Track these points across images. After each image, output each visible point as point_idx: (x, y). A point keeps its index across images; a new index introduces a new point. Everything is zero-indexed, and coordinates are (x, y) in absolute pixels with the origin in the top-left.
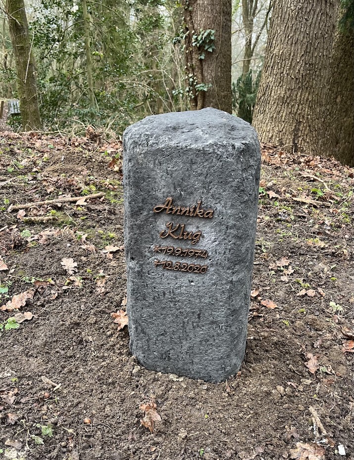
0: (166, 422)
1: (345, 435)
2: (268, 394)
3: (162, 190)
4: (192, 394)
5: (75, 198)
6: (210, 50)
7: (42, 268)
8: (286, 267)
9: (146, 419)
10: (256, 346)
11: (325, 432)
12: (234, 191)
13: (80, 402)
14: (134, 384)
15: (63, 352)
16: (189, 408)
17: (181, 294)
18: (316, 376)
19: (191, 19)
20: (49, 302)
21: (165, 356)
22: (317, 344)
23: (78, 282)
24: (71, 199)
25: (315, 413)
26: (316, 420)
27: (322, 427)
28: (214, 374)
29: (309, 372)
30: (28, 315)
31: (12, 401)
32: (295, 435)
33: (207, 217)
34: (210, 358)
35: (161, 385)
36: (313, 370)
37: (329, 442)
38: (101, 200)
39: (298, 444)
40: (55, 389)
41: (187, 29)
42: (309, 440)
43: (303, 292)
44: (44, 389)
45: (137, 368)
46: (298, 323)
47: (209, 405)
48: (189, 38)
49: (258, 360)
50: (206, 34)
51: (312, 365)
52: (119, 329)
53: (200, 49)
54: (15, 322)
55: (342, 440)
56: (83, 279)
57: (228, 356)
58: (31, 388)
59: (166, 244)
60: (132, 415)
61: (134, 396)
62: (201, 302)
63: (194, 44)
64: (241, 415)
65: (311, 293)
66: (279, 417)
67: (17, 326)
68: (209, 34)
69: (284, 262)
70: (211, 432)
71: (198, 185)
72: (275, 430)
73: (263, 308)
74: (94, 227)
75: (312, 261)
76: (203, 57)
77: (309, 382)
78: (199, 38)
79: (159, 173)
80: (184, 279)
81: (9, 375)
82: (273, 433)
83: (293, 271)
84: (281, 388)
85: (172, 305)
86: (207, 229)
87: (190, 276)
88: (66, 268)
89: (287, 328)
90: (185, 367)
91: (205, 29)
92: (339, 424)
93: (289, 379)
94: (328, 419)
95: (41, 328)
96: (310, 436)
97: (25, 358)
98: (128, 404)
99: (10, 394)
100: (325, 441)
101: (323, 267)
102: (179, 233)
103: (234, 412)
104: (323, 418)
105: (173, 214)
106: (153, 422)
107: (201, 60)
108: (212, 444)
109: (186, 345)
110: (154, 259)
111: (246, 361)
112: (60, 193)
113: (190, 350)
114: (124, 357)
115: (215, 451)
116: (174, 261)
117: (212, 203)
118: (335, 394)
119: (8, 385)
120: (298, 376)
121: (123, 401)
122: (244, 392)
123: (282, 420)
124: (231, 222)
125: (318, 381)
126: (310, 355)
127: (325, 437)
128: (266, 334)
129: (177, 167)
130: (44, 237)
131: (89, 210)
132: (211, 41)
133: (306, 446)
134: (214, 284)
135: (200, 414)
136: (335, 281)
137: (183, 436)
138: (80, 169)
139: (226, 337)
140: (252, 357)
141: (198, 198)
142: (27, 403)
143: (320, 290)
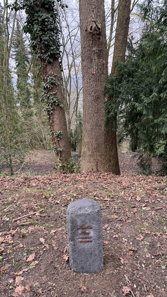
0: (88, 289)
1: (135, 281)
2: (113, 273)
3: (79, 223)
4: (92, 278)
5: (35, 213)
6: (61, 137)
7: (34, 243)
8: (107, 227)
9: (82, 289)
10: (106, 258)
11: (130, 282)
12: (97, 222)
13: (61, 288)
14: (75, 279)
15: (51, 273)
16: (93, 283)
17: (86, 249)
18: (124, 265)
19: (53, 127)
20: (41, 256)
21: (82, 268)
22: (122, 254)
23: (48, 246)
24: (33, 213)
25: (126, 277)
26: (127, 278)
27: (129, 281)
28: (97, 271)
29: (122, 264)
30: (36, 262)
31: (41, 292)
32: (123, 285)
33: (91, 228)
34: (95, 266)
35: (83, 277)
36: (123, 263)
37: (132, 285)
38: (43, 212)
39: (124, 287)
40: (53, 285)
41: (52, 131)
42: (126, 285)
43: (114, 236)
44: (50, 286)
45: (75, 273)
46: (116, 247)
47: (98, 281)
48: (53, 134)
49: (107, 263)
50: (59, 132)
51: (122, 261)
52: (65, 261)
53: (58, 137)
54: (33, 265)
55: (135, 283)
56: (49, 245)
57: (100, 264)
58: (45, 287)
59: (81, 236)
60: (78, 289)
61: (77, 283)
62: (91, 250)
63: (55, 136)
64: (107, 282)
65: (117, 236)
66: (117, 280)
67: (34, 267)
68: (60, 132)
69: (106, 225)
70: (100, 289)
71: (88, 221)
72: (117, 284)
73: (105, 244)
74: (45, 223)
75: (114, 223)
76: (59, 140)
77: (122, 267)
78: (57, 134)
79: (78, 220)
80: (86, 245)
81: (37, 284)
82: (116, 285)
83: (110, 228)
84: (115, 271)
85: (83, 252)
86: (91, 231)
87: (88, 243)
88: (42, 242)
89: (113, 250)
90: (88, 270)
91: (58, 131)
92: (133, 278)
93: (117, 267)
94: (130, 278)
95: (42, 266)
96: (126, 284)
97: (40, 277)
98: (75, 286)
99: (40, 290)
100: (130, 284)
101: (118, 225)
102: (84, 233)
103: (105, 281)
104: (128, 277)
105: (82, 229)
106: (84, 290)
107: (58, 140)
108: (101, 292)
109: (88, 263)
110: (77, 241)
111: (104, 264)
112: (29, 211)
113: (90, 265)
114: (70, 271)
115: (102, 294)
116: (83, 240)
117: (92, 225)
118: (130, 269)
119: (38, 287)
120: (119, 266)
121: (74, 285)
122: (106, 274)
123: (118, 281)
124: (97, 229)
125: (125, 266)
126: (121, 258)
127: (130, 283)
128: (108, 254)
129: (83, 218)
130: (30, 231)
131: (41, 217)
132: (61, 134)
133: (126, 287)
134: (94, 245)
135: (96, 284)
136: (122, 230)
137: (93, 292)
138: (32, 199)
139: (99, 259)
140: (106, 262)
141: (88, 224)
142: (46, 292)
143: (119, 234)
